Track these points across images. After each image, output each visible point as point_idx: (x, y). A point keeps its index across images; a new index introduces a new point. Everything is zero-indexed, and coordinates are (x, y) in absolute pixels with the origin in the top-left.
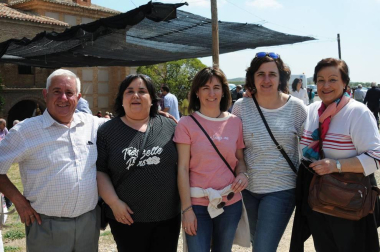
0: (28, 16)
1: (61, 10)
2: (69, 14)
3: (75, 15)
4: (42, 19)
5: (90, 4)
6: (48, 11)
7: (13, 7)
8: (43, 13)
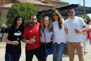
0: (46, 4)
1: (53, 2)
2: (55, 3)
3: (56, 4)
4: (49, 5)
5: (60, 1)
6: (50, 3)
7: (42, 2)
8: (49, 3)
